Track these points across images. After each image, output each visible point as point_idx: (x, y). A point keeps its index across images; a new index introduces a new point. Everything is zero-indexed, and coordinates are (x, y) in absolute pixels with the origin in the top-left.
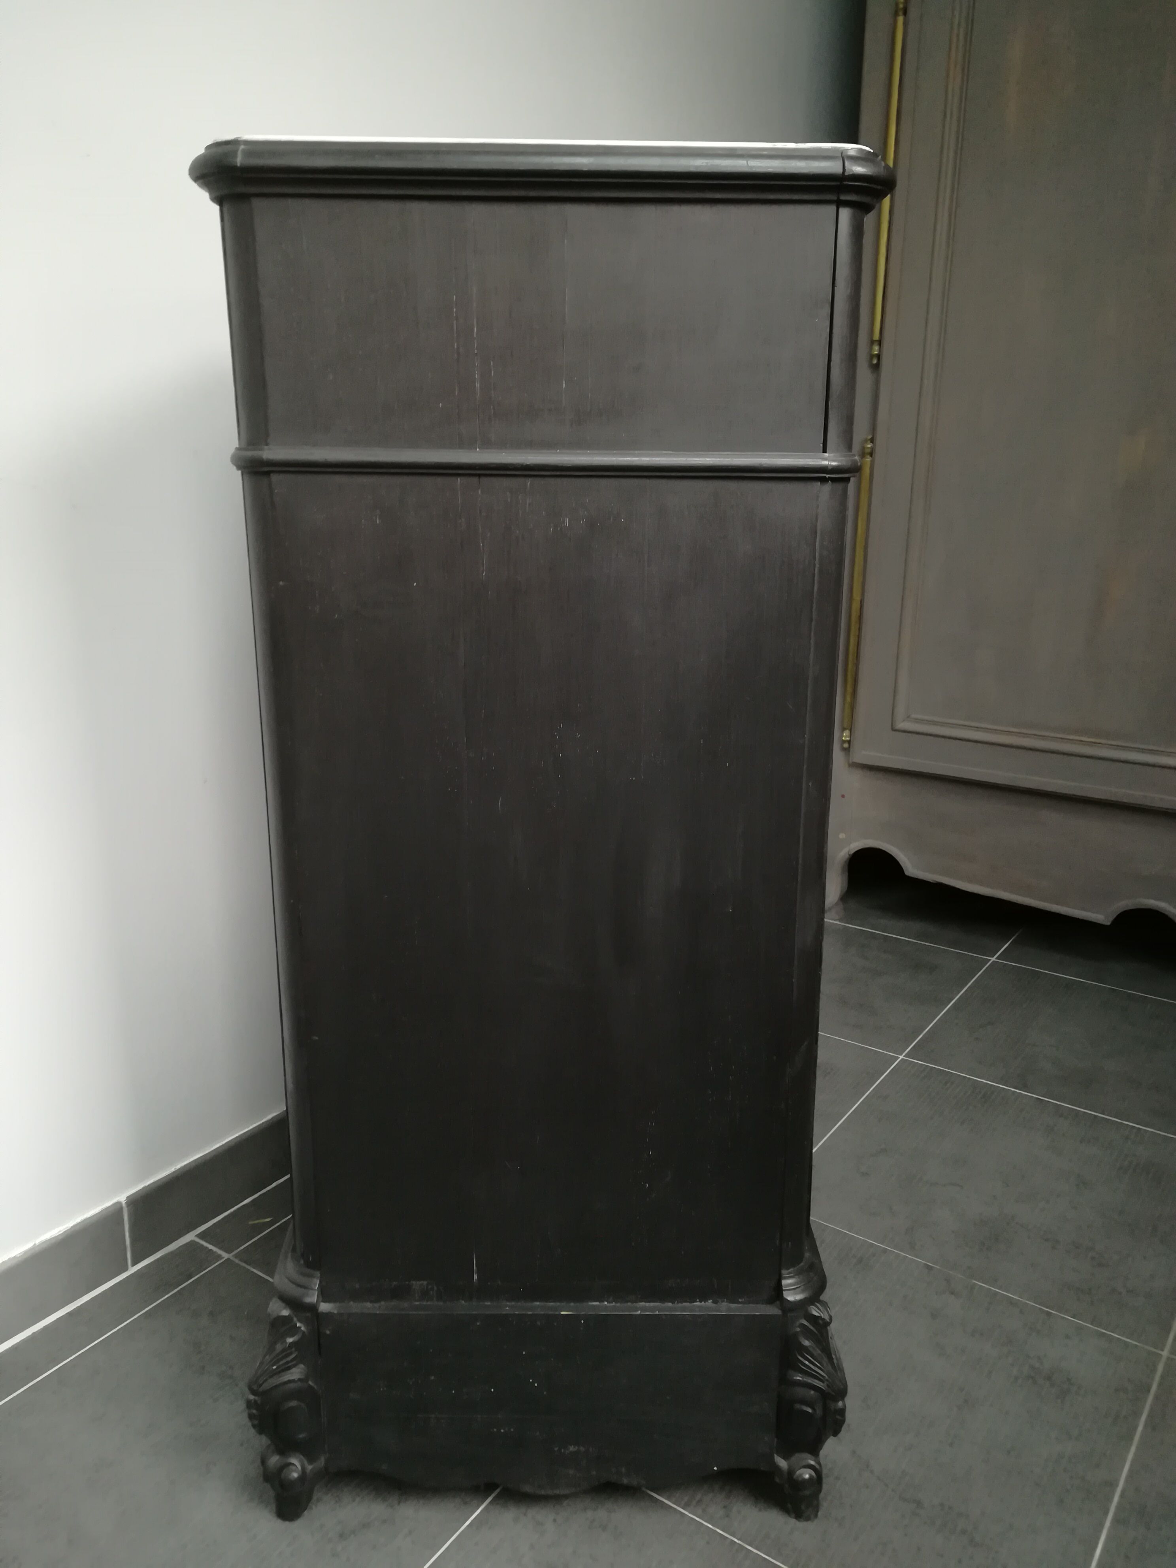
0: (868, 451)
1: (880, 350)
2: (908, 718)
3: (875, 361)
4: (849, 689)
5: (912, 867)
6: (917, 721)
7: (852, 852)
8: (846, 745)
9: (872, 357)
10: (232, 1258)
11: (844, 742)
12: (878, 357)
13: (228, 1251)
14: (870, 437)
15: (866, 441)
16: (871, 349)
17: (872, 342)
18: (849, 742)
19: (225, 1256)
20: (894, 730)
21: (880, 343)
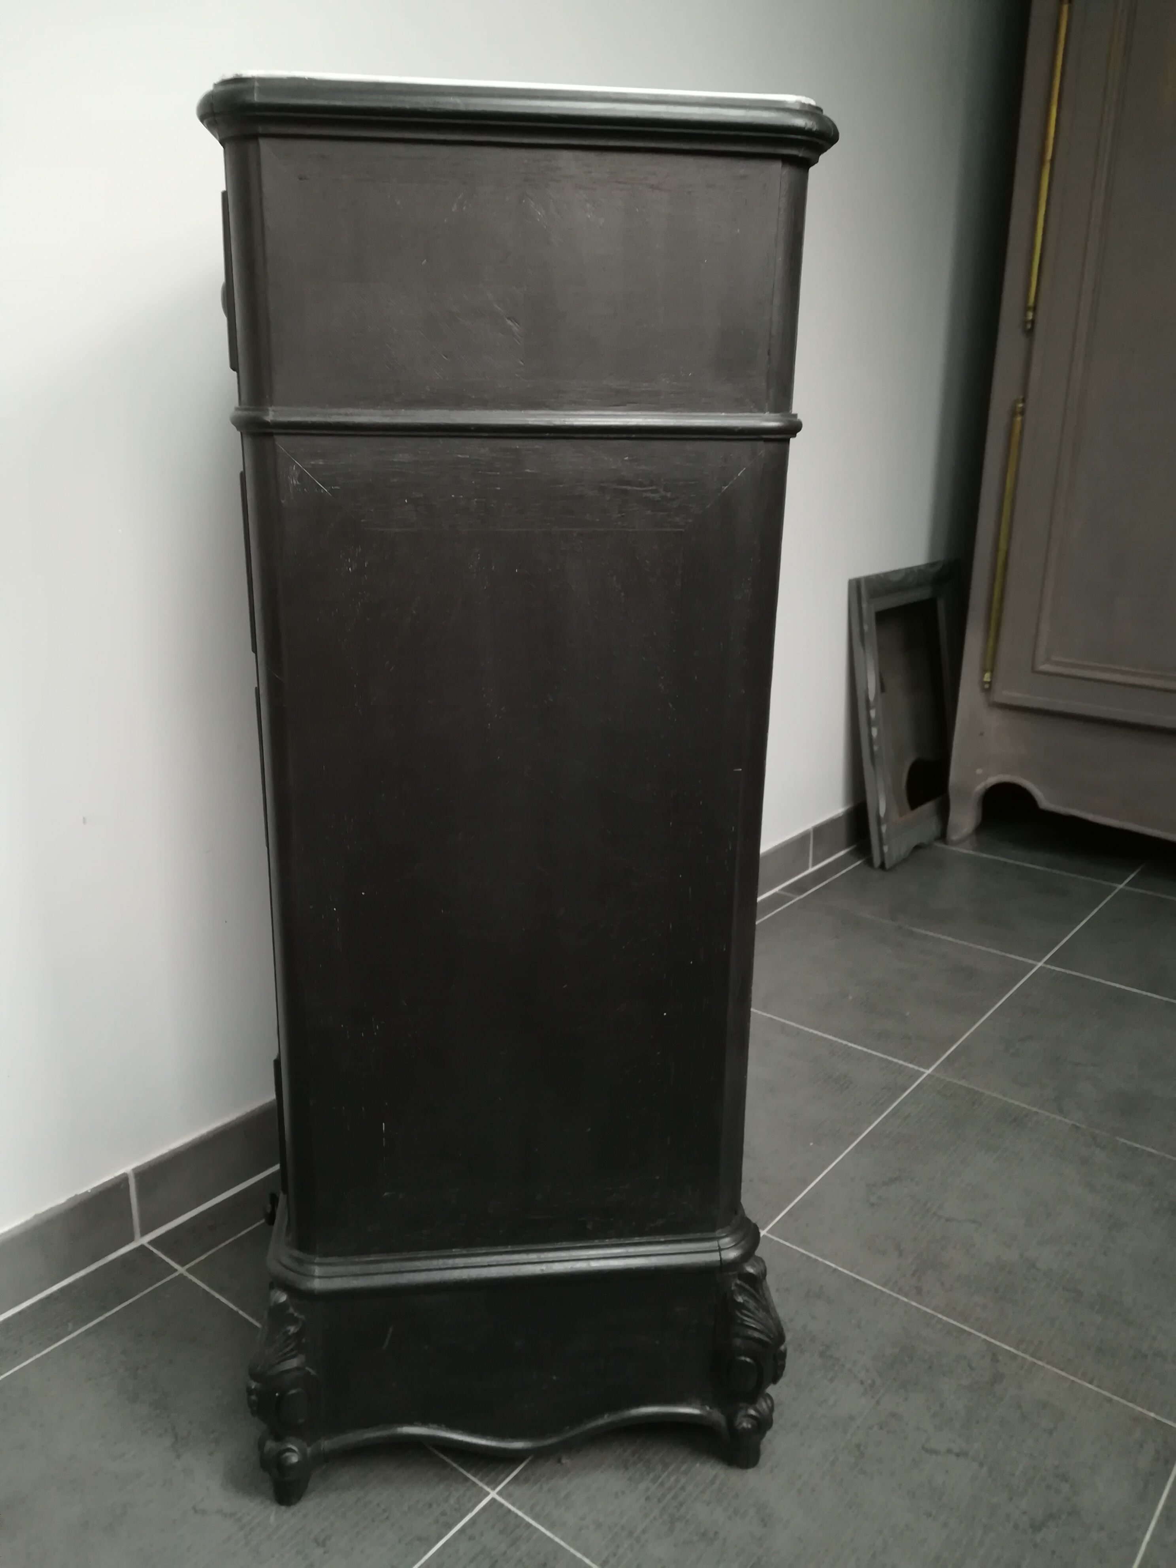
0: (1018, 410)
1: (1034, 316)
2: (1048, 660)
3: (1029, 326)
4: (992, 633)
5: (1045, 800)
6: (1058, 663)
7: (988, 786)
8: (987, 686)
9: (1025, 322)
10: (186, 1274)
11: (986, 683)
12: (1033, 322)
13: (182, 1264)
14: (1021, 397)
15: (1016, 402)
16: (1025, 315)
17: (1026, 309)
18: (990, 683)
19: (181, 1270)
20: (1034, 671)
21: (1035, 309)
